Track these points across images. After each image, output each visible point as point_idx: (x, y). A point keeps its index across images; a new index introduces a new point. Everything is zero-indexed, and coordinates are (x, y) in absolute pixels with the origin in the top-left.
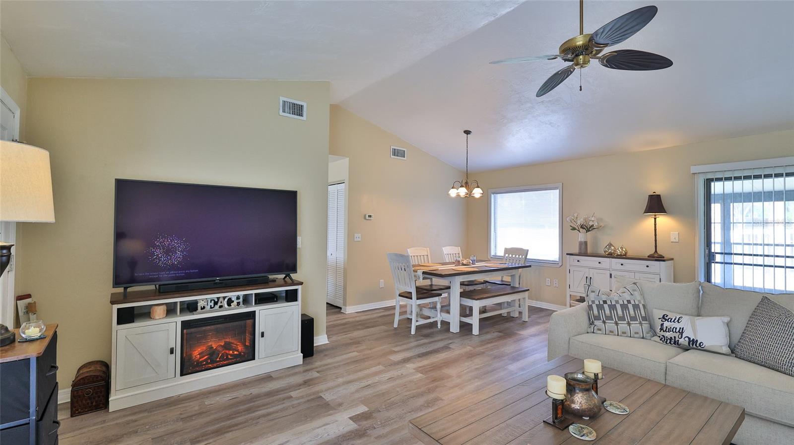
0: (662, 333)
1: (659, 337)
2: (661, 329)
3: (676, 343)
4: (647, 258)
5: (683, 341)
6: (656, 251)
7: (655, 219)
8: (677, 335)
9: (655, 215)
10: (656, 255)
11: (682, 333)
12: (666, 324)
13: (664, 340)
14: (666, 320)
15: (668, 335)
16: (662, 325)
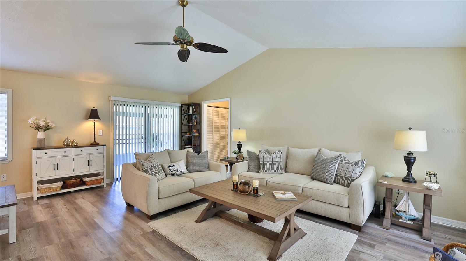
0: (171, 172)
1: (170, 175)
2: (170, 171)
3: (177, 174)
4: (90, 145)
5: (178, 173)
6: (95, 141)
7: (94, 122)
8: (176, 171)
9: (94, 121)
10: (95, 143)
11: (177, 170)
12: (171, 168)
13: (172, 175)
14: (170, 167)
15: (173, 172)
16: (170, 169)
